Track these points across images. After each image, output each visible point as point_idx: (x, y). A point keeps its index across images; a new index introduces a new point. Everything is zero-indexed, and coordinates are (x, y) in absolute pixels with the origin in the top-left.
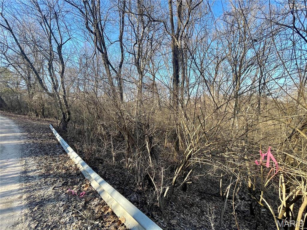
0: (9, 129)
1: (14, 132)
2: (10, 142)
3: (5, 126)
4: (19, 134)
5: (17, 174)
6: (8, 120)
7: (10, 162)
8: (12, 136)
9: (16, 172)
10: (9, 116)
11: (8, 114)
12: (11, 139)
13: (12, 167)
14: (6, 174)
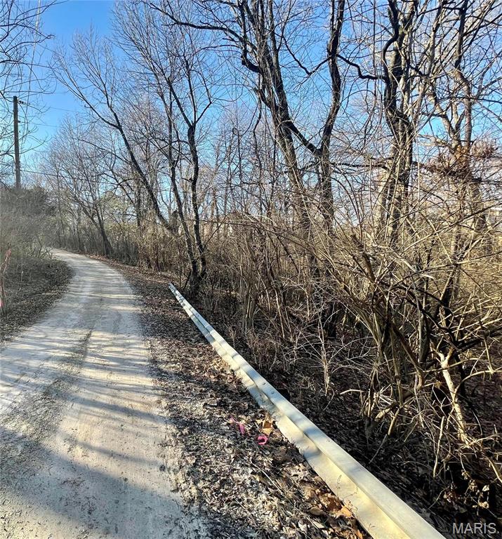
0: (120, 287)
1: (126, 293)
2: (125, 308)
3: (115, 282)
4: (132, 297)
5: (145, 361)
6: (117, 274)
7: (131, 339)
8: (125, 299)
9: (143, 358)
10: (117, 267)
11: (115, 263)
12: (125, 303)
13: (137, 348)
14: (131, 357)
